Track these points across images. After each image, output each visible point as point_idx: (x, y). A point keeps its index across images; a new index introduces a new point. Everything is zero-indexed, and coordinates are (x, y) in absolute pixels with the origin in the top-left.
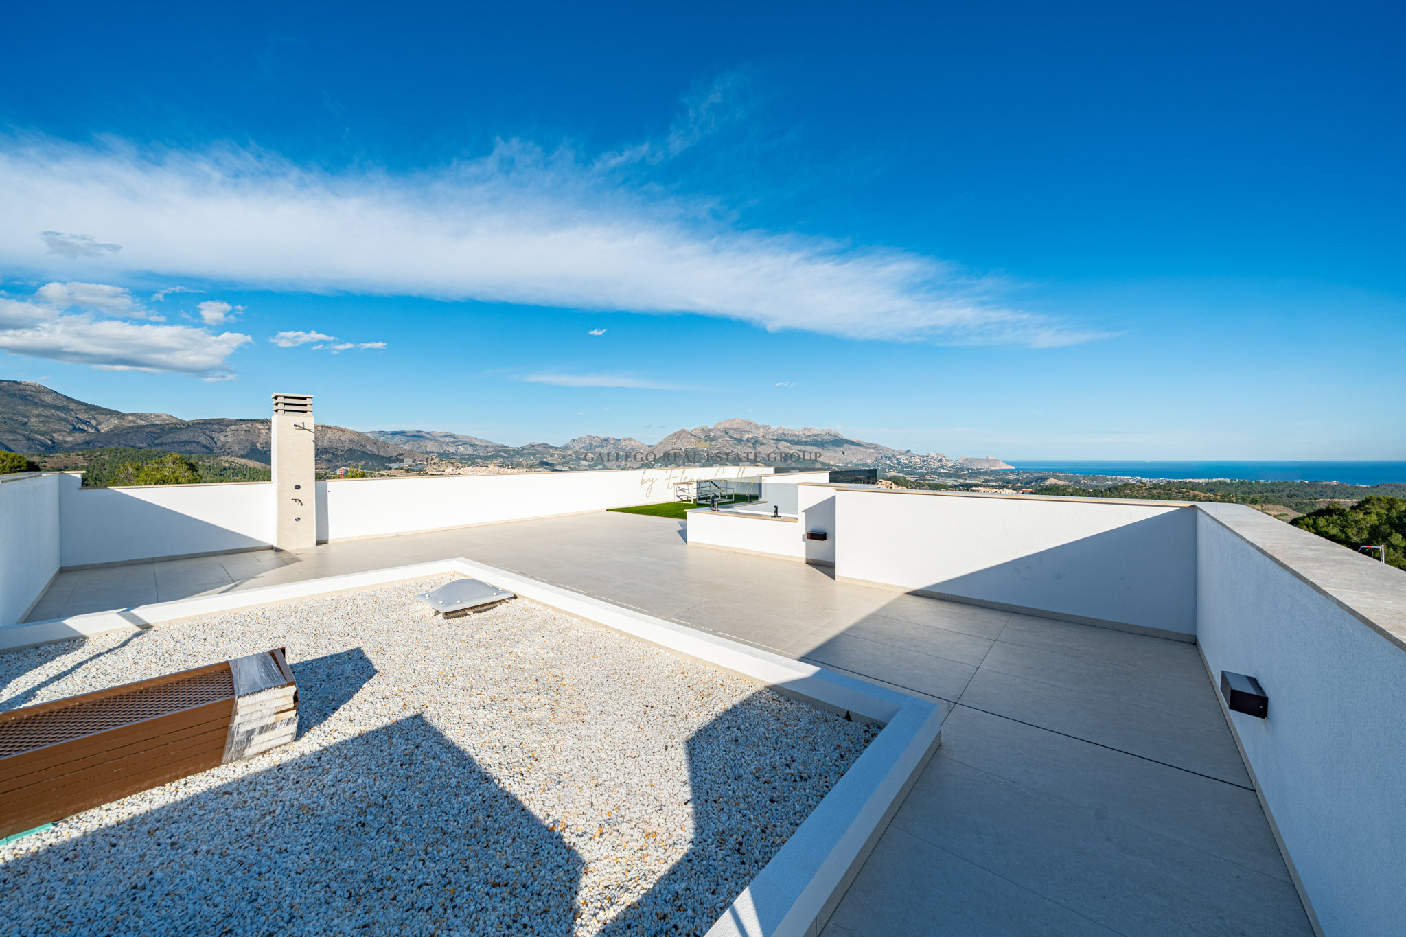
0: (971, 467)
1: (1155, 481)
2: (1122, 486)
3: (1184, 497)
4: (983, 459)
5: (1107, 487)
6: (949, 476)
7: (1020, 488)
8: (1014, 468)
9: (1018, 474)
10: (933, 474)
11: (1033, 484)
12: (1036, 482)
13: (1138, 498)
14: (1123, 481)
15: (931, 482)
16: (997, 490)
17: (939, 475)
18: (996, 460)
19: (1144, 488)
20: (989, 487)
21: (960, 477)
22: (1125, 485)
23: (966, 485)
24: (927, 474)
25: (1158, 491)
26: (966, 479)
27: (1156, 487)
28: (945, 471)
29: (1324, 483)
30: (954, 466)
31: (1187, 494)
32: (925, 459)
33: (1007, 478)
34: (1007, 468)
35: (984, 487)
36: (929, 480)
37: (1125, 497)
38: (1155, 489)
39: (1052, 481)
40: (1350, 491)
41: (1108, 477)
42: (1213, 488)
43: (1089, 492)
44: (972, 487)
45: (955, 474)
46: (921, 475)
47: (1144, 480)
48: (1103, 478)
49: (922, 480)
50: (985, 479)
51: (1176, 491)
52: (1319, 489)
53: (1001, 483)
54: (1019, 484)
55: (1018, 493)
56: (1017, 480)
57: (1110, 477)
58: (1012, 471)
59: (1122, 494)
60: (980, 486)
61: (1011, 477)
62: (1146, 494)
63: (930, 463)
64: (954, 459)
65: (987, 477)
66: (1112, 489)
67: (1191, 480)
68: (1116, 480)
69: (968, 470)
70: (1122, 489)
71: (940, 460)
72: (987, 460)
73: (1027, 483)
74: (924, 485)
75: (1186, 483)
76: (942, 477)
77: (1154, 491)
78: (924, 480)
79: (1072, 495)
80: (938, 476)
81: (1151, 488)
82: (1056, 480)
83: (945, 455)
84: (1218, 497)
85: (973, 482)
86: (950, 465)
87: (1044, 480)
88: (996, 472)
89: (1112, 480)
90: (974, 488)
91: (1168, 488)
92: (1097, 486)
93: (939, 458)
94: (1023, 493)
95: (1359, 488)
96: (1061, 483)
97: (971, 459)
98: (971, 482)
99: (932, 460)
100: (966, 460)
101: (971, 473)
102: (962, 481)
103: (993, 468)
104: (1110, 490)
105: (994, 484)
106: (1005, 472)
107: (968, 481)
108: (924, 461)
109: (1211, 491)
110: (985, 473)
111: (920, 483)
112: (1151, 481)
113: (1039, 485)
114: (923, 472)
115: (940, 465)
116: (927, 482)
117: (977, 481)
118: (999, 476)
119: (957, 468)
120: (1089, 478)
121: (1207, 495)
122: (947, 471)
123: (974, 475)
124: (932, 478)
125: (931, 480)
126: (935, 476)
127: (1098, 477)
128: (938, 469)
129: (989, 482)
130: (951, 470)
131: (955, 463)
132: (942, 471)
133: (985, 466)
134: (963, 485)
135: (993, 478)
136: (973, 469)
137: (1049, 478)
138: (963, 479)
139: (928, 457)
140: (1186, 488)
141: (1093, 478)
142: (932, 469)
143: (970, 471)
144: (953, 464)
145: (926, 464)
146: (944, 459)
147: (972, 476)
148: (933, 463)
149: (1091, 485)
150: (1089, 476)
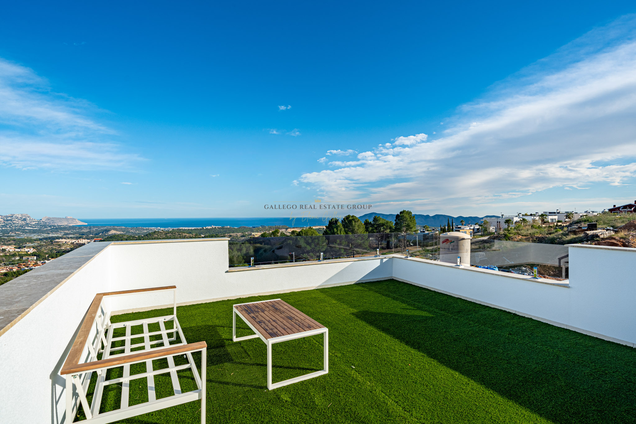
0: (53, 224)
1: (166, 229)
2: (153, 233)
3: (180, 237)
4: (63, 218)
5: (144, 234)
6: (34, 232)
7: (92, 238)
8: (87, 224)
9: (90, 228)
10: (18, 231)
11: (100, 234)
12: (103, 233)
13: (161, 239)
14: (152, 230)
15: (15, 237)
16: (75, 240)
17: (24, 231)
18: (73, 219)
19: (163, 233)
20: (68, 238)
21: (43, 232)
22: (155, 232)
23: (50, 238)
24: (11, 231)
25: (170, 235)
26: (49, 234)
27: (169, 232)
28: (29, 228)
29: (226, 227)
30: (38, 224)
31: (182, 235)
32: (9, 218)
33: (82, 231)
34: (81, 224)
35: (65, 238)
36: (13, 236)
37: (155, 239)
38: (168, 233)
39: (113, 232)
40: (233, 230)
41: (144, 228)
42: (191, 231)
43: (136, 237)
44: (55, 239)
45: (39, 230)
46: (5, 232)
47: (162, 229)
49: (6, 236)
50: (65, 233)
51: (177, 234)
52: (225, 230)
53: (78, 235)
54: (91, 235)
55: (91, 241)
56: (90, 232)
57: (145, 228)
58: (85, 226)
59: (153, 237)
60: (62, 238)
61: (85, 230)
62: (164, 237)
63: (15, 222)
64: (37, 218)
65: (66, 232)
68: (148, 229)
69: (50, 226)
70: (153, 234)
71: (25, 220)
72: (66, 219)
73: (96, 234)
74: (9, 241)
75: (180, 230)
76: (26, 233)
77: (168, 235)
78: (8, 236)
79: (126, 240)
80: (23, 232)
81: (167, 233)
82: (115, 231)
83: (29, 215)
84: (194, 236)
86: (34, 223)
87: (108, 232)
88: (74, 227)
90: (57, 240)
91: (174, 233)
92: (139, 234)
93: (23, 218)
94: (95, 241)
95: (235, 228)
96: (118, 233)
97: (53, 218)
98: (53, 235)
99: (17, 220)
100: (49, 219)
101: (53, 229)
102: (45, 235)
103: (71, 225)
104: (147, 235)
105: (73, 236)
106: (80, 227)
107: (51, 235)
108: (8, 220)
109: (190, 233)
110: (65, 228)
111: (4, 239)
112: (165, 230)
113: (105, 235)
114: (7, 230)
115: (24, 224)
116: (12, 238)
117: (58, 235)
118: (76, 230)
119: (40, 225)
120: (134, 229)
121: (189, 235)
122: (32, 228)
123: (56, 230)
124: (16, 234)
125: (15, 236)
126: (19, 233)
127: (139, 228)
128: (22, 227)
129: (68, 235)
130: (35, 227)
131: (39, 222)
132: (26, 228)
133: (65, 223)
134: (47, 239)
135: (72, 231)
136: (54, 226)
137: (111, 230)
138: (46, 233)
139: (13, 217)
140: (182, 232)
141: (136, 229)
142: (16, 227)
143: (52, 227)
144: (36, 223)
145: (10, 223)
146: (28, 219)
147: (54, 231)
148: (17, 222)
149: (135, 233)
150: (134, 228)
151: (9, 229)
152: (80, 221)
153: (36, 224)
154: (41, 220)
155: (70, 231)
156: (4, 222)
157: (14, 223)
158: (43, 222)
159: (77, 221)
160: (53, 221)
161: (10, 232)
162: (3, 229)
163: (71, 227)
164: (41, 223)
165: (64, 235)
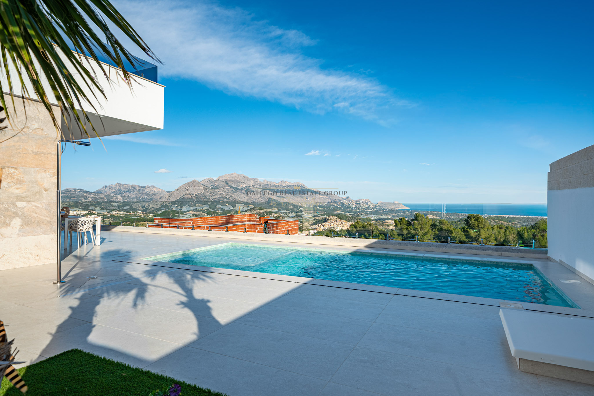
0: (385, 208)
4: (392, 203)
5: (459, 219)
6: (372, 213)
8: (409, 208)
9: (412, 212)
10: (363, 212)
15: (361, 217)
17: (367, 213)
18: (399, 204)
21: (378, 214)
23: (382, 219)
24: (359, 212)
26: (382, 215)
28: (370, 210)
30: (375, 207)
31: (498, 223)
32: (358, 202)
33: (405, 214)
34: (405, 208)
36: (360, 216)
44: (385, 220)
45: (376, 212)
46: (356, 213)
48: (457, 215)
49: (356, 216)
50: (393, 215)
51: (493, 221)
57: (460, 214)
58: (408, 210)
60: (390, 219)
61: (408, 214)
63: (361, 205)
66: (461, 221)
68: (463, 215)
69: (383, 210)
71: (367, 203)
72: (394, 204)
76: (368, 214)
78: (357, 216)
80: (366, 214)
82: (432, 216)
83: (370, 200)
85: (386, 217)
88: (399, 211)
89: (461, 216)
90: (386, 221)
97: (385, 203)
98: (385, 217)
100: (382, 203)
101: (385, 211)
102: (379, 217)
103: (398, 209)
106: (404, 211)
107: (383, 217)
108: (357, 204)
110: (392, 212)
111: (354, 218)
115: (367, 207)
116: (359, 217)
117: (388, 217)
118: (401, 213)
119: (377, 208)
120: (449, 214)
122: (371, 211)
123: (387, 213)
124: (362, 215)
125: (361, 216)
126: (364, 214)
127: (454, 214)
128: (366, 209)
129: (395, 217)
130: (373, 210)
131: (375, 205)
132: (368, 210)
133: (393, 207)
134: (380, 219)
135: (398, 214)
136: (386, 209)
137: (428, 215)
138: (380, 215)
139: (360, 201)
140: (498, 220)
141: (451, 214)
142: (362, 209)
143: (384, 210)
144: (374, 206)
145: (359, 206)
146: (369, 203)
147: (385, 214)
148: (363, 205)
149: (450, 219)
151: (358, 210)
152: (405, 206)
153: (374, 207)
154: (377, 204)
155: (397, 214)
156: (355, 205)
157: (361, 206)
158: (378, 205)
159: (402, 205)
160: (385, 205)
162: (355, 210)
164: (377, 207)
165: (392, 217)
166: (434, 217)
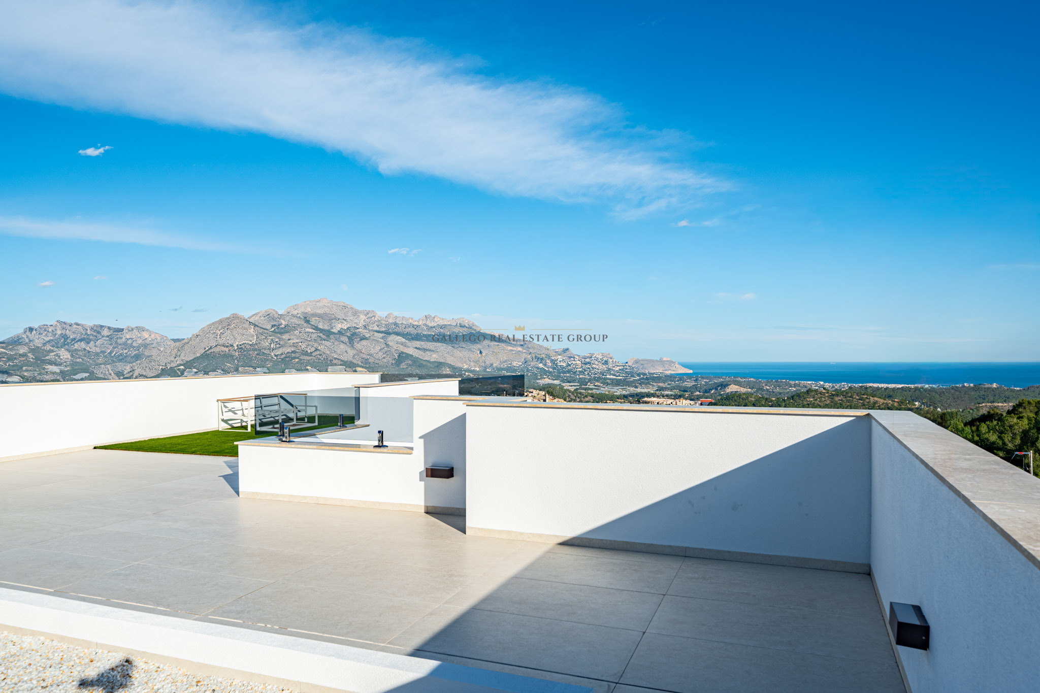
0: (643, 371)
1: (837, 386)
2: (805, 393)
3: (864, 405)
4: (657, 361)
5: (790, 395)
6: (617, 383)
7: (698, 398)
8: (691, 371)
9: (696, 380)
10: (597, 381)
11: (712, 392)
12: (716, 389)
14: (806, 387)
15: (594, 391)
16: (672, 401)
17: (605, 382)
18: (671, 363)
19: (827, 395)
20: (663, 397)
21: (629, 384)
22: (809, 391)
23: (637, 395)
24: (590, 380)
25: (840, 398)
26: (636, 387)
27: (838, 393)
28: (612, 377)
30: (622, 370)
31: (867, 400)
32: (588, 360)
33: (684, 384)
34: (683, 372)
35: (658, 397)
36: (592, 389)
37: (808, 406)
38: (837, 395)
39: (733, 388)
40: (1007, 394)
41: (791, 382)
42: (891, 393)
43: (772, 401)
44: (644, 397)
45: (624, 380)
46: (583, 382)
47: (827, 385)
48: (787, 384)
49: (583, 389)
50: (659, 387)
51: (857, 398)
52: (982, 393)
53: (677, 392)
54: (698, 393)
55: (696, 403)
56: (695, 388)
57: (793, 383)
58: (689, 376)
59: (805, 403)
60: (653, 395)
61: (689, 384)
62: (828, 402)
63: (594, 366)
64: (622, 361)
65: (661, 385)
66: (795, 397)
67: (871, 385)
68: (799, 385)
69: (639, 375)
70: (805, 396)
71: (606, 363)
72: (661, 362)
73: (706, 391)
74: (586, 397)
75: (866, 388)
76: (608, 384)
77: (837, 399)
78: (585, 389)
79: (754, 405)
80: (604, 384)
81: (833, 395)
82: (737, 387)
83: (611, 355)
84: (896, 404)
85: (646, 390)
86: (617, 369)
87: (725, 387)
88: (671, 377)
89: (795, 385)
90: (646, 399)
91: (850, 395)
92: (780, 394)
93: (605, 359)
94: (701, 404)
95: (1013, 391)
97: (643, 360)
98: (643, 391)
99: (596, 363)
100: (637, 362)
101: (643, 379)
102: (632, 390)
103: (668, 373)
104: (793, 397)
105: (669, 393)
106: (682, 377)
107: (639, 390)
108: (586, 364)
109: (890, 397)
110: (658, 379)
111: (580, 393)
112: (833, 387)
113: (719, 393)
114: (585, 378)
115: (605, 369)
116: (590, 392)
117: (649, 390)
118: (675, 382)
119: (626, 372)
120: (772, 383)
121: (885, 402)
122: (615, 377)
123: (646, 381)
124: (595, 386)
125: (595, 389)
126: (599, 384)
127: (781, 382)
128: (603, 375)
129: (663, 390)
130: (619, 376)
131: (623, 366)
132: (608, 376)
133: (658, 370)
134: (634, 396)
135: (669, 384)
136: (644, 374)
137: (730, 385)
138: (632, 387)
139: (591, 357)
140: (867, 395)
141: (776, 383)
142: (596, 374)
143: (642, 376)
144: (621, 368)
145: (589, 368)
146: (611, 361)
147: (643, 383)
148: (597, 367)
149: (773, 392)
150: (772, 381)
151: (587, 377)
152: (682, 366)
153: (620, 370)
154: (627, 363)
155: (666, 384)
156: (582, 366)
157: (593, 368)
158: (629, 366)
159: (677, 365)
160: (642, 365)
161: (588, 382)
162: (581, 376)
163: (668, 376)
164: (626, 369)
165: (657, 390)
166: (743, 390)
